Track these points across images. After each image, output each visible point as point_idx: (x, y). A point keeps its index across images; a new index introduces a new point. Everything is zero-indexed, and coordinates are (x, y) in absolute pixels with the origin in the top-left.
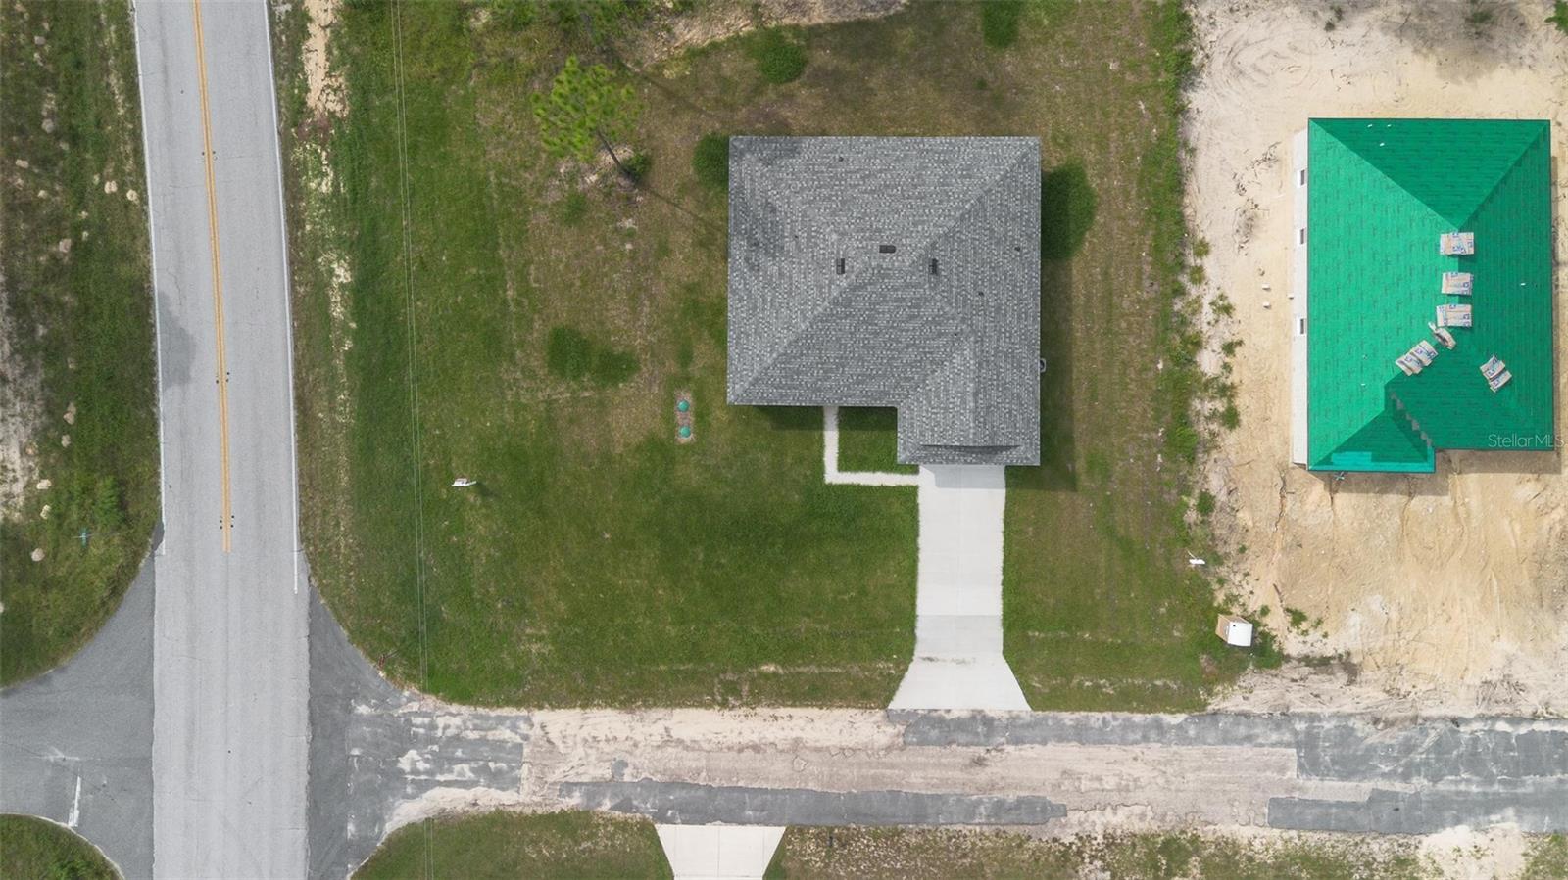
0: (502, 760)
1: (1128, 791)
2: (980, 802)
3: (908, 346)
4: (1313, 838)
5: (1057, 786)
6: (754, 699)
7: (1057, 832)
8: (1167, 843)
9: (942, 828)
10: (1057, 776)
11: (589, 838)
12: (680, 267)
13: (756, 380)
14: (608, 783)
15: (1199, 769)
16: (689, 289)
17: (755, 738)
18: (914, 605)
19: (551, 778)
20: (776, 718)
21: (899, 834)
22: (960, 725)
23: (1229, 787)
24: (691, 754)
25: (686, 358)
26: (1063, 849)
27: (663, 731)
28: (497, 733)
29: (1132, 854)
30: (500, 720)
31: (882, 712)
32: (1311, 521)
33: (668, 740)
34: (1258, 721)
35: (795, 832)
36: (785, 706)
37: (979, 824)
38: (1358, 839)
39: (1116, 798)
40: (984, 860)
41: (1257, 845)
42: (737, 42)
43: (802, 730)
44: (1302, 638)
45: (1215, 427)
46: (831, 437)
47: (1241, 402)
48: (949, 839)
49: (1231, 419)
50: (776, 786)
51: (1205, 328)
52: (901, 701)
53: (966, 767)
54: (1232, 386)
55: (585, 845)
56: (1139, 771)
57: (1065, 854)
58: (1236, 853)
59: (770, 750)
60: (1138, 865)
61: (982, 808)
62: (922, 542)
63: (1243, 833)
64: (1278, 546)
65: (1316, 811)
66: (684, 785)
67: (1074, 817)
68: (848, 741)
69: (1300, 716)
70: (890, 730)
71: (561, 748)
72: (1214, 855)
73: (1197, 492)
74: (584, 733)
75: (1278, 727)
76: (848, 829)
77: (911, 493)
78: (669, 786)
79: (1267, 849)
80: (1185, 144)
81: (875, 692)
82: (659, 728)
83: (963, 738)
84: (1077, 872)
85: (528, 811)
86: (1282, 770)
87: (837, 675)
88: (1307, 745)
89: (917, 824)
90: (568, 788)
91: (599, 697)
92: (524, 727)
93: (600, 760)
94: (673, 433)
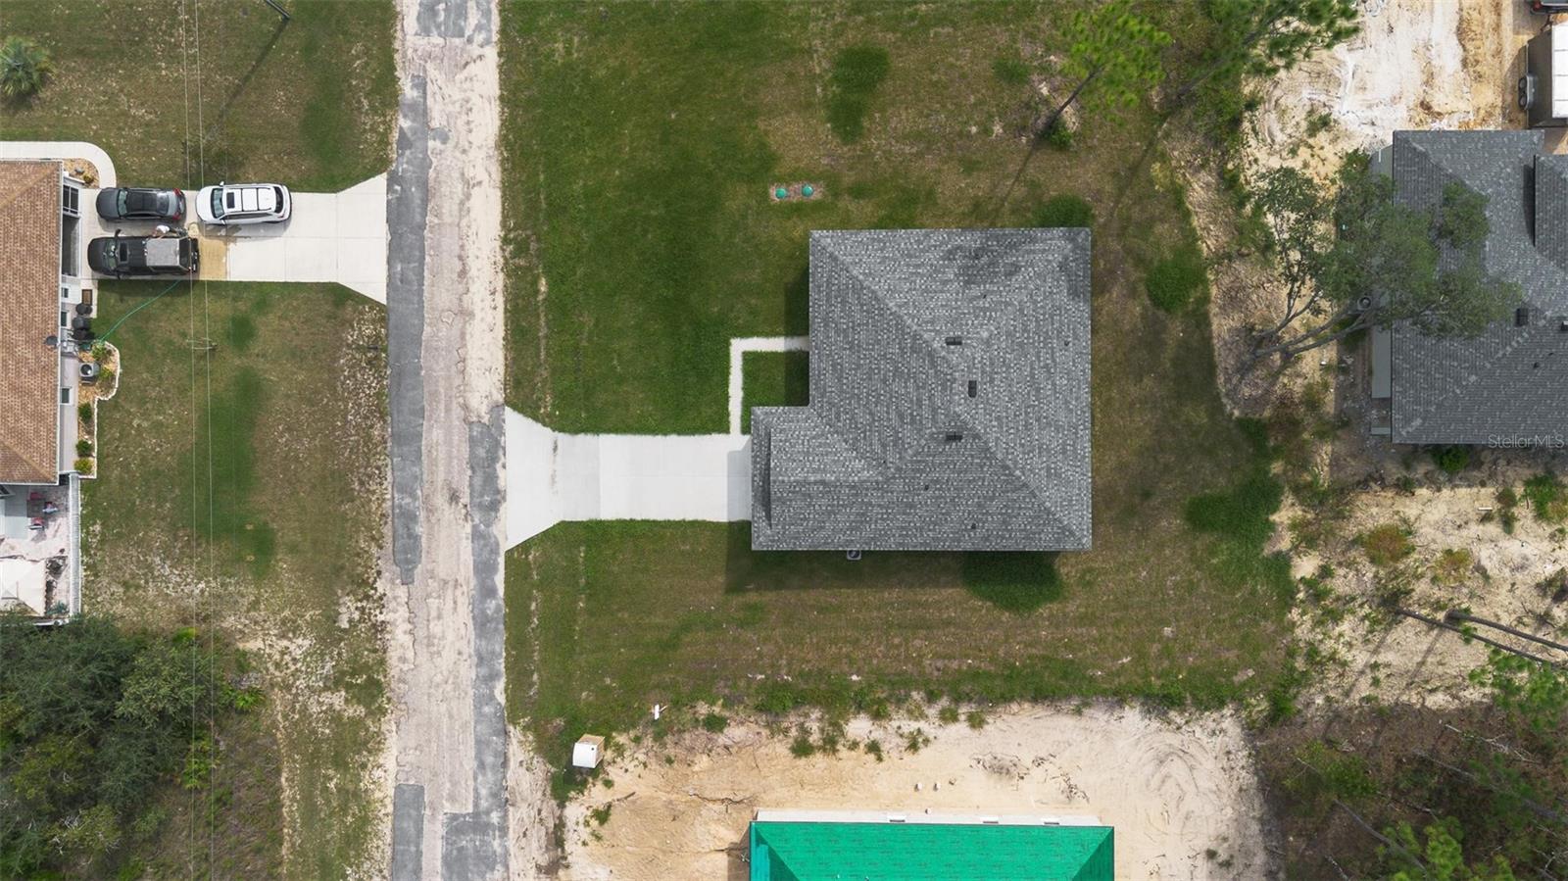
0: (447, 17)
1: (428, 646)
2: (415, 498)
3: (871, 414)
4: (386, 828)
5: (432, 575)
6: (511, 271)
7: (386, 575)
8: (378, 684)
9: (388, 460)
10: (442, 575)
11: (372, 107)
12: (953, 184)
13: (835, 259)
14: (426, 124)
15: (451, 717)
16: (930, 194)
17: (473, 272)
18: (609, 431)
19: (429, 66)
20: (493, 293)
21: (382, 418)
22: (491, 479)
23: (434, 745)
24: (455, 207)
25: (858, 192)
26: (371, 581)
27: (478, 179)
28: (474, 11)
29: (367, 649)
30: (487, 13)
31: (501, 400)
32: (700, 829)
33: (469, 184)
34: (500, 776)
35: (382, 315)
36: (506, 302)
37: (393, 498)
38: (386, 873)
39: (421, 633)
40: (358, 502)
41: (377, 773)
42: (1191, 238)
43: (482, 319)
44: (581, 820)
45: (794, 732)
46: (777, 345)
47: (819, 759)
48: (378, 468)
49: (802, 749)
50: (426, 294)
51: (895, 724)
52: (511, 416)
53: (448, 484)
54: (835, 751)
55: (365, 102)
56: (447, 658)
57: (365, 583)
58: (370, 752)
59: (461, 288)
60: (356, 655)
61: (408, 500)
62: (673, 438)
63: (389, 758)
64: (674, 797)
65: (412, 831)
66: (425, 202)
67: (402, 592)
68: (472, 366)
69: (505, 817)
70: (484, 409)
71: (460, 77)
72: (367, 730)
73: (727, 714)
74: (475, 99)
75: (494, 795)
76: (385, 367)
77: (723, 427)
78: (424, 185)
79: (374, 783)
80: (1087, 705)
81: (521, 394)
82: (482, 176)
83: (478, 481)
84: (348, 595)
85: (397, 45)
86: (452, 799)
87: (538, 356)
88: (477, 824)
89: (392, 435)
90: (421, 84)
91: (511, 114)
92: (480, 38)
93: (448, 116)
94: (780, 180)
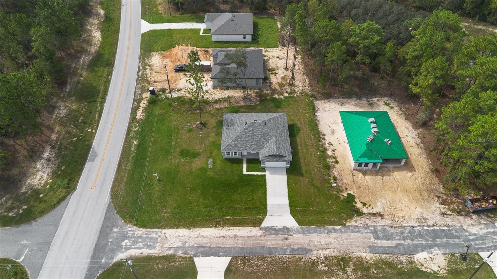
0: (151, 242)
1: (328, 245)
2: (287, 249)
3: (261, 138)
4: (384, 256)
5: (308, 244)
6: (224, 226)
7: (310, 256)
8: (342, 258)
9: (277, 256)
10: (308, 241)
11: (174, 262)
12: (212, 138)
13: (227, 146)
14: (181, 247)
15: (347, 239)
16: (213, 142)
17: (224, 235)
18: (266, 202)
19: (165, 246)
20: (230, 230)
21: (264, 258)
22: (280, 230)
23: (356, 243)
24: (205, 239)
25: (212, 153)
26: (313, 261)
27: (198, 234)
28: (152, 235)
29: (333, 261)
30: (153, 232)
31: (259, 228)
32: (361, 182)
33: (199, 236)
34: (360, 227)
35: (234, 258)
36: (232, 227)
37: (288, 255)
38: (396, 256)
39: (325, 247)
40: (290, 265)
41: (368, 258)
42: (226, 108)
43: (237, 232)
44: (367, 209)
45: (334, 164)
46: (245, 166)
47: (338, 159)
48: (279, 259)
49: (337, 162)
50: (229, 246)
51: (327, 147)
52: (264, 225)
53: (282, 240)
54: (336, 157)
55: (172, 264)
56: (332, 241)
57: (313, 262)
58: (362, 260)
59: (228, 237)
60: (335, 265)
61: (288, 250)
62: (267, 187)
63: (364, 255)
64: (355, 188)
65: (382, 248)
66: (203, 247)
67: (314, 252)
68: (249, 234)
69: (371, 226)
70: (261, 232)
71: (169, 239)
72: (356, 261)
73: (332, 176)
74: (176, 235)
75: (366, 229)
76: (250, 257)
77: (265, 175)
78: (198, 247)
79: (371, 259)
81: (257, 223)
82: (197, 233)
83: (281, 233)
84: (318, 267)
85: (157, 255)
86: (370, 239)
87: (247, 219)
88: (375, 232)
89: (270, 255)
90: (170, 248)
91: (181, 226)
92: (159, 234)
93: (180, 241)
94: (207, 165)
